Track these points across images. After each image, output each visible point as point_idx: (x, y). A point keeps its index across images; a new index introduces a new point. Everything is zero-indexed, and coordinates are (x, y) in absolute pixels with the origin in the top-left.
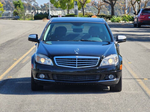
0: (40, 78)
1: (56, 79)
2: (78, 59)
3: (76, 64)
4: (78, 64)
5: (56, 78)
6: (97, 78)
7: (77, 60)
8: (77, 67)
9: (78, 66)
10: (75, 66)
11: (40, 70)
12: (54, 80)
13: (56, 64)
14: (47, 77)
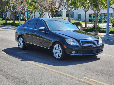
0: (72, 53)
4: (92, 44)
11: (70, 48)
12: (81, 54)
13: (82, 44)
14: (76, 53)
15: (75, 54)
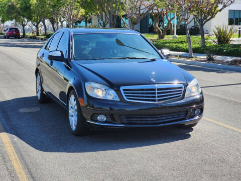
0: (97, 121)
1: (125, 122)
2: (158, 89)
3: (155, 97)
4: (158, 97)
5: (124, 120)
6: (182, 117)
7: (157, 92)
8: (157, 102)
9: (159, 100)
10: (155, 101)
12: (122, 124)
13: (125, 98)
14: (110, 119)
15: (106, 122)
